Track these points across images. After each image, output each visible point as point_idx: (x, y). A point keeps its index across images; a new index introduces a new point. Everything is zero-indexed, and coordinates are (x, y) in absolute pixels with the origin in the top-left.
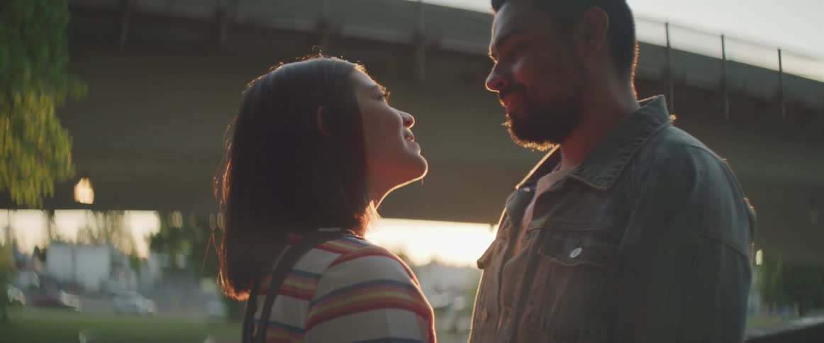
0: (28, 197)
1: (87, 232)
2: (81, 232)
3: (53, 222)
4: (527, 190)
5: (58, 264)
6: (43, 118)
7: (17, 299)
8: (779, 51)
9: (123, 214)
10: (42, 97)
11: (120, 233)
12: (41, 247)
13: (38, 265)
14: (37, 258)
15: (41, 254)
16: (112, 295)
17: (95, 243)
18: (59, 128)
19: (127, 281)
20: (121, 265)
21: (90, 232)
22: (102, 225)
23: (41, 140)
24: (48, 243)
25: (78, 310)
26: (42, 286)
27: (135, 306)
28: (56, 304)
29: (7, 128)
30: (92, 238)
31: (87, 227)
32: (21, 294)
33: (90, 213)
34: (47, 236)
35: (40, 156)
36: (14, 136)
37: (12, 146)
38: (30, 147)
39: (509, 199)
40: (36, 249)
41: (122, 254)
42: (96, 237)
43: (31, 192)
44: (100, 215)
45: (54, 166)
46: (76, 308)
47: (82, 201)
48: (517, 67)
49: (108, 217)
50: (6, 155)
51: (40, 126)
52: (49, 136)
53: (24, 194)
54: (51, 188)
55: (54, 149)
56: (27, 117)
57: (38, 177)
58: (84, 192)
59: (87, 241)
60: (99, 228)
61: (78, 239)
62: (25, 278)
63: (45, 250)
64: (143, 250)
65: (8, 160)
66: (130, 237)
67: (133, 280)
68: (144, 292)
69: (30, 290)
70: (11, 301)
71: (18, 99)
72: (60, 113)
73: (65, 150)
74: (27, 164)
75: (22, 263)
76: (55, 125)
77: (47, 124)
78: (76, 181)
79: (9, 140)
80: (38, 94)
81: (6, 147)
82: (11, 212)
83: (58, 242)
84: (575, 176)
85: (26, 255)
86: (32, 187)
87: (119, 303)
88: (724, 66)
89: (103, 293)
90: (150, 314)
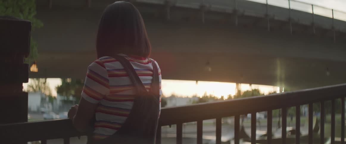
17: (35, 91)
31: (31, 84)
41: (45, 95)
42: (35, 88)
59: (31, 90)
60: (36, 85)
68: (55, 111)
89: (39, 112)
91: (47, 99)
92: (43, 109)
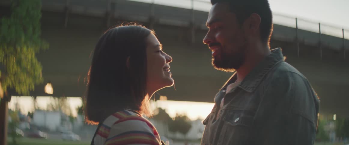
0: (23, 91)
1: (51, 105)
2: (48, 106)
3: (36, 101)
4: (224, 91)
5: (38, 120)
6: (30, 57)
7: (20, 134)
8: (343, 30)
9: (66, 99)
10: (29, 49)
11: (65, 107)
12: (31, 112)
13: (30, 120)
14: (29, 117)
15: (31, 115)
16: (62, 133)
17: (54, 110)
18: (37, 62)
19: (68, 127)
20: (66, 120)
21: (52, 106)
22: (57, 103)
23: (29, 67)
24: (34, 110)
25: (47, 139)
26: (31, 129)
27: (71, 137)
28: (37, 136)
29: (14, 62)
30: (53, 108)
31: (51, 104)
32: (22, 131)
33: (52, 98)
34: (33, 107)
35: (28, 73)
36: (17, 65)
37: (16, 69)
38: (24, 70)
39: (217, 95)
40: (29, 113)
41: (66, 115)
42: (55, 108)
43: (24, 89)
44: (57, 99)
45: (34, 78)
46: (46, 138)
47: (48, 93)
48: (217, 35)
49: (60, 100)
50: (14, 73)
51: (29, 60)
52: (32, 65)
53: (21, 90)
54: (33, 87)
55: (34, 70)
56: (23, 57)
57: (28, 82)
58: (49, 89)
59: (51, 110)
60: (56, 104)
61: (47, 108)
62: (24, 125)
63: (33, 113)
64: (75, 114)
65: (14, 75)
66: (69, 108)
67: (71, 126)
68: (75, 131)
69: (26, 130)
70: (18, 135)
71: (19, 49)
72: (37, 55)
73: (39, 71)
74: (23, 77)
75: (22, 119)
76: (35, 61)
77: (32, 60)
78: (45, 84)
79: (15, 66)
80: (28, 47)
81: (14, 70)
82: (18, 97)
83: (38, 110)
84: (240, 87)
85: (24, 115)
86: (25, 87)
87: (65, 136)
88: (320, 36)
89: (58, 132)
90: (77, 141)
91: (68, 119)
92: (62, 129)
